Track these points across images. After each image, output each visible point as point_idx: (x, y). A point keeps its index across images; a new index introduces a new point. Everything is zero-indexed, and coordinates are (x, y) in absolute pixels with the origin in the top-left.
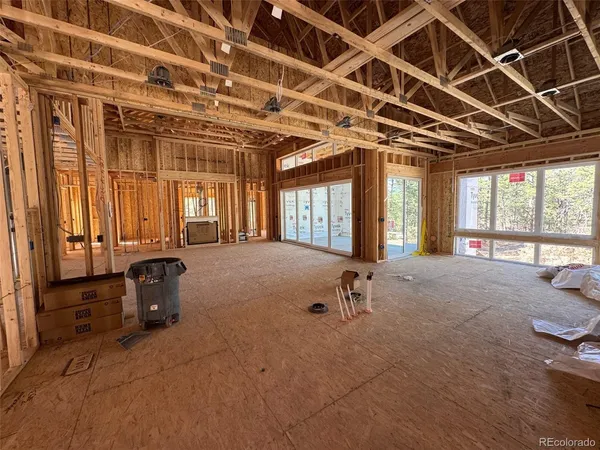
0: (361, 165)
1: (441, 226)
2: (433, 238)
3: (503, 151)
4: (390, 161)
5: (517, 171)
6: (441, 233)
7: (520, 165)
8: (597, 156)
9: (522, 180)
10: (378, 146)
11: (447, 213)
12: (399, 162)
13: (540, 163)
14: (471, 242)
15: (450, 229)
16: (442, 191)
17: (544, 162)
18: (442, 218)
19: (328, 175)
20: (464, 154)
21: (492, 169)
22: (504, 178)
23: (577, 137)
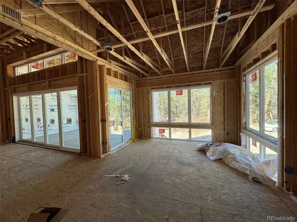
0: (84, 74)
1: (144, 121)
2: (140, 129)
3: (173, 77)
4: (109, 74)
5: (179, 89)
6: (144, 125)
7: (181, 86)
8: (211, 83)
9: (182, 94)
10: (97, 58)
11: (147, 113)
12: (116, 77)
13: (188, 85)
14: (159, 130)
15: (149, 122)
16: (143, 99)
17: (191, 85)
18: (144, 115)
19: (57, 82)
20: (154, 77)
21: (168, 87)
22: (173, 93)
23: (203, 73)
